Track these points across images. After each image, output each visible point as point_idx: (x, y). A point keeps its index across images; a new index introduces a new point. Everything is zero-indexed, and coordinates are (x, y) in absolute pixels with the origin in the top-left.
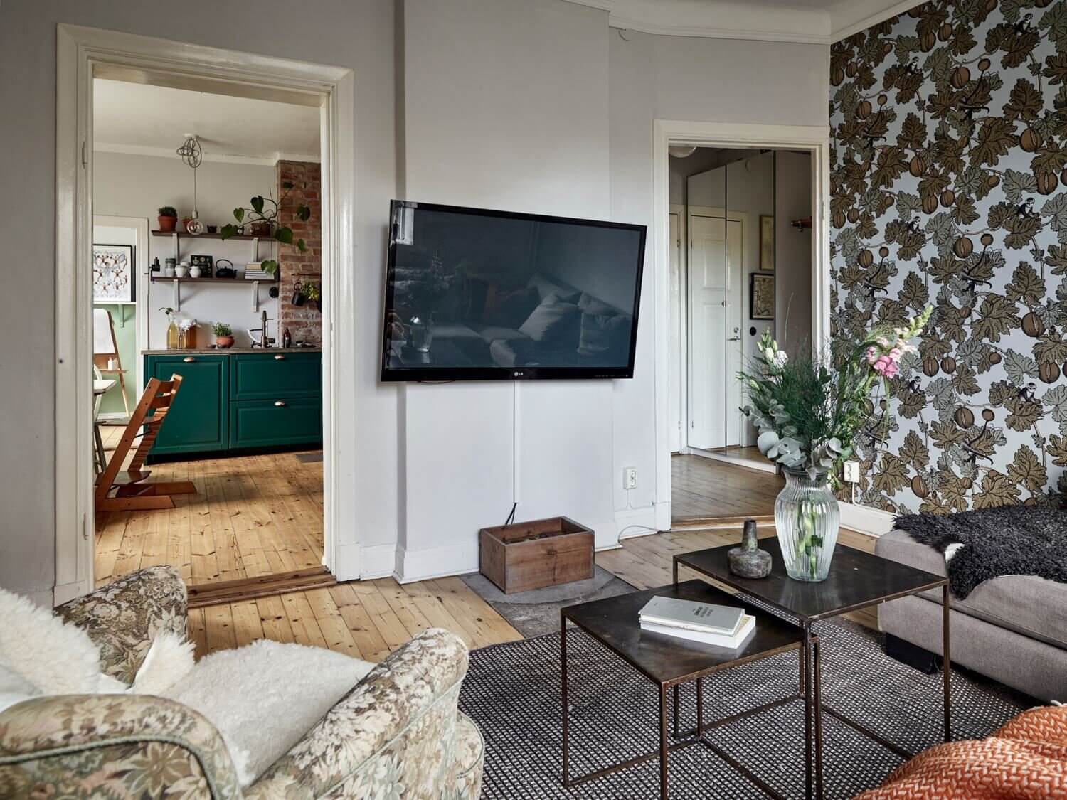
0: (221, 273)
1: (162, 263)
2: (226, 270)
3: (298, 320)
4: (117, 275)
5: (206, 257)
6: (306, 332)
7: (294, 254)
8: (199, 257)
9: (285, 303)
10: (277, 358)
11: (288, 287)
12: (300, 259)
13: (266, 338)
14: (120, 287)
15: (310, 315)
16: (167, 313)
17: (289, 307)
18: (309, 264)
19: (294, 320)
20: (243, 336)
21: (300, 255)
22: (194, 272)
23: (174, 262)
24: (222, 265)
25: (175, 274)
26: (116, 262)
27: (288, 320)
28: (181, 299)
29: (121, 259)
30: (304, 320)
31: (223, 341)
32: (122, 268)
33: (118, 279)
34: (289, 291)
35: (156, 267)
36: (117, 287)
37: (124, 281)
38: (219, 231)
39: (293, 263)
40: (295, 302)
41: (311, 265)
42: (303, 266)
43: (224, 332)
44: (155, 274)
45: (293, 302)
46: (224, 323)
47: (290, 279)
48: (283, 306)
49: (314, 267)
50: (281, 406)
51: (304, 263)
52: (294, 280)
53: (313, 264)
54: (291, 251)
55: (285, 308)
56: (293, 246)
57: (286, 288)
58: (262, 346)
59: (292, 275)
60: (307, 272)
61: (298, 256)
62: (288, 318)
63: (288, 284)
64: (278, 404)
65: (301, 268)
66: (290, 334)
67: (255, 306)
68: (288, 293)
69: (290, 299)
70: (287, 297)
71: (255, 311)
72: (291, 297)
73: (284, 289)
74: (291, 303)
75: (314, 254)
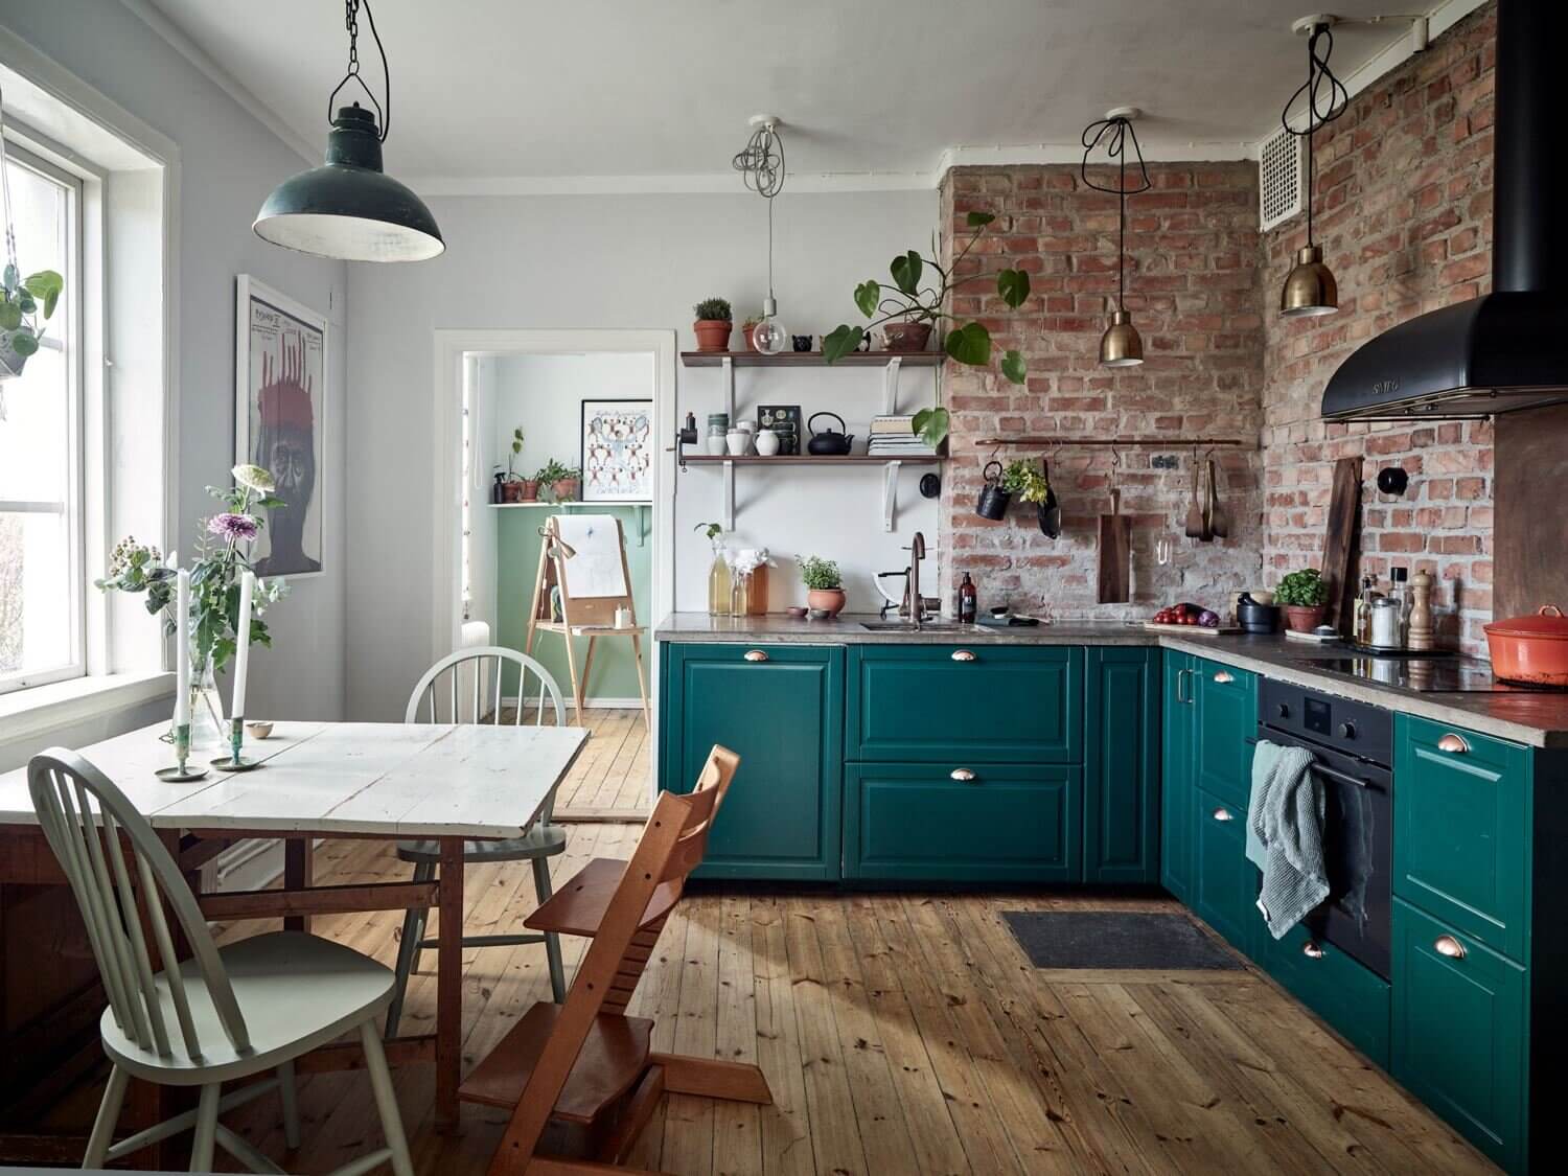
0: (821, 445)
1: (701, 426)
2: (830, 435)
3: (990, 552)
4: (634, 453)
5: (787, 409)
6: (1006, 581)
7: (981, 394)
8: (773, 410)
9: (961, 511)
10: (957, 656)
11: (967, 473)
12: (996, 405)
13: (919, 597)
14: (638, 475)
15: (1017, 540)
16: (711, 535)
17: (970, 521)
18: (1016, 414)
19: (980, 551)
20: (864, 587)
21: (995, 394)
22: (766, 443)
23: (724, 423)
24: (821, 425)
25: (726, 448)
26: (632, 431)
27: (967, 552)
28: (737, 504)
29: (640, 425)
30: (1003, 553)
31: (820, 601)
32: (640, 442)
33: (634, 462)
34: (971, 482)
35: (688, 436)
36: (633, 477)
37: (643, 465)
38: (816, 347)
39: (976, 413)
40: (986, 510)
41: (1022, 418)
42: (1003, 420)
43: (825, 579)
44: (689, 450)
45: (979, 510)
46: (824, 559)
47: (971, 454)
48: (954, 518)
49: (1028, 423)
50: (966, 781)
51: (1004, 414)
52: (983, 455)
53: (1028, 416)
54: (976, 386)
55: (961, 524)
56: (980, 374)
57: (963, 477)
58: (912, 617)
59: (977, 443)
60: (1013, 436)
61: (991, 398)
62: (967, 549)
63: (965, 467)
64: (958, 775)
65: (998, 427)
66: (973, 587)
67: (890, 520)
68: (967, 487)
69: (971, 502)
70: (964, 497)
71: (890, 528)
72: (973, 497)
73: (955, 478)
74: (974, 512)
75: (1030, 390)
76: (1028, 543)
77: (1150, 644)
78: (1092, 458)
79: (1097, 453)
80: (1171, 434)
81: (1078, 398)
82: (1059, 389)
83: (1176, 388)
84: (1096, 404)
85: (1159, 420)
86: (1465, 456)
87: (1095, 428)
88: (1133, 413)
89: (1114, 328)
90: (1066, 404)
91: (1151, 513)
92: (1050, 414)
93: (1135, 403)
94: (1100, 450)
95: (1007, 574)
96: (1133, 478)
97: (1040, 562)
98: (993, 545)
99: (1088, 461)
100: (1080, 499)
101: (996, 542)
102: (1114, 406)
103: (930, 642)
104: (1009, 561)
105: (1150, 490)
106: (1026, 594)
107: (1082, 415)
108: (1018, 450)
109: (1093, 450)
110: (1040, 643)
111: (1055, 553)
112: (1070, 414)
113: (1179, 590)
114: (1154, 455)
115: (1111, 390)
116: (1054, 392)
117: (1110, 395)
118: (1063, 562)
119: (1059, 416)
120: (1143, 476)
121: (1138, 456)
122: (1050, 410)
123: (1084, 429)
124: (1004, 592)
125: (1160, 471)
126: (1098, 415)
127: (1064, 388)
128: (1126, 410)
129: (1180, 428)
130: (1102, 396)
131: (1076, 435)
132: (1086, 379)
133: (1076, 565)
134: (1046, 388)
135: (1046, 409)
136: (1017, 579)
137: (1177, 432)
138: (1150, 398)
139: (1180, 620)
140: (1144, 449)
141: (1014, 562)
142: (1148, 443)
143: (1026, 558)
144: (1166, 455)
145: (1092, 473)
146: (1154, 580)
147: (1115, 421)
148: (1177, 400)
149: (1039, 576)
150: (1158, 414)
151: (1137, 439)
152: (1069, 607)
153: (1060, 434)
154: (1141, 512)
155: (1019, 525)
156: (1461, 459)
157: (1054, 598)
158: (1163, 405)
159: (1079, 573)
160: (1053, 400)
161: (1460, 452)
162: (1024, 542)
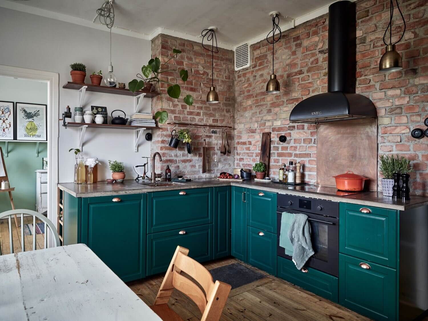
0: (117, 121)
1: (73, 111)
2: (119, 118)
3: (171, 158)
4: (4, 122)
5: (102, 108)
6: (176, 167)
7: (168, 108)
8: (96, 108)
9: (163, 145)
10: (181, 193)
11: (165, 133)
12: (173, 112)
13: (155, 174)
14: (6, 130)
15: (178, 154)
16: (76, 153)
17: (166, 148)
18: (178, 115)
19: (169, 158)
21: (172, 108)
22: (99, 119)
24: (116, 115)
25: (83, 120)
26: (3, 113)
27: (165, 159)
29: (6, 111)
30: (174, 158)
31: (118, 176)
32: (7, 117)
33: (4, 125)
34: (166, 136)
35: (68, 114)
36: (4, 130)
37: (8, 126)
38: (127, 87)
40: (172, 145)
41: (180, 117)
42: (175, 117)
43: (118, 168)
44: (68, 120)
45: (170, 144)
46: (119, 161)
47: (166, 127)
48: (161, 148)
49: (181, 119)
50: (183, 234)
51: (175, 115)
52: (169, 127)
53: (181, 116)
54: (167, 106)
55: (163, 150)
56: (168, 102)
57: (164, 134)
58: (153, 180)
59: (168, 124)
60: (177, 122)
61: (172, 110)
62: (165, 157)
63: (164, 131)
64: (181, 233)
65: (173, 119)
66: (170, 170)
67: (137, 148)
68: (165, 138)
69: (166, 142)
70: (165, 141)
71: (137, 151)
72: (167, 141)
73: (161, 134)
74: (168, 145)
75: (182, 108)
76: (181, 155)
77: (229, 185)
78: (197, 130)
79: (198, 129)
80: (215, 124)
81: (194, 112)
82: (189, 109)
83: (217, 111)
84: (198, 114)
85: (213, 120)
86: (306, 133)
87: (198, 121)
88: (207, 117)
89: (211, 92)
90: (191, 113)
91: (211, 146)
92: (187, 116)
93: (208, 114)
94: (199, 128)
95: (176, 165)
96: (207, 136)
97: (184, 161)
98: (172, 156)
99: (196, 131)
100: (194, 142)
101: (173, 155)
102: (203, 115)
103: (173, 189)
104: (176, 161)
105: (211, 140)
106: (181, 171)
107: (195, 117)
108: (179, 126)
109: (198, 127)
110: (203, 187)
111: (188, 158)
112: (192, 116)
113: (217, 168)
114: (212, 130)
115: (202, 110)
116: (188, 110)
117: (202, 111)
118: (190, 161)
119: (189, 117)
120: (209, 136)
121: (208, 130)
122: (187, 115)
123: (195, 121)
124: (175, 171)
125: (213, 135)
126: (199, 117)
127: (191, 108)
128: (206, 116)
129: (218, 122)
130: (200, 112)
131: (193, 123)
132: (196, 106)
133: (193, 162)
134: (186, 108)
135: (186, 114)
136: (178, 166)
137: (217, 124)
138: (211, 113)
139: (229, 177)
140: (210, 128)
141: (178, 161)
142: (211, 126)
143: (181, 160)
144: (215, 130)
145: (197, 134)
146: (212, 165)
147: (203, 119)
148: (217, 115)
149: (184, 165)
150: (213, 118)
151: (208, 125)
152: (192, 174)
153: (189, 122)
154: (209, 146)
155: (179, 150)
156: (304, 133)
157: (188, 172)
158: (214, 116)
159: (194, 164)
160: (188, 112)
161: (304, 132)
162: (180, 155)
